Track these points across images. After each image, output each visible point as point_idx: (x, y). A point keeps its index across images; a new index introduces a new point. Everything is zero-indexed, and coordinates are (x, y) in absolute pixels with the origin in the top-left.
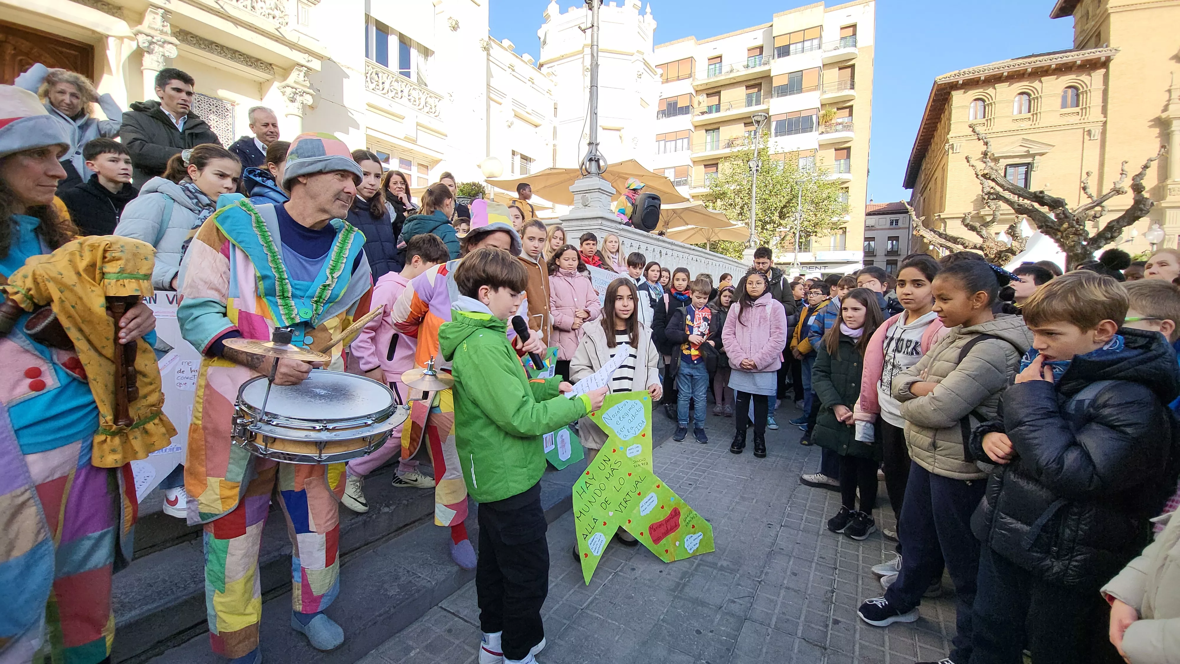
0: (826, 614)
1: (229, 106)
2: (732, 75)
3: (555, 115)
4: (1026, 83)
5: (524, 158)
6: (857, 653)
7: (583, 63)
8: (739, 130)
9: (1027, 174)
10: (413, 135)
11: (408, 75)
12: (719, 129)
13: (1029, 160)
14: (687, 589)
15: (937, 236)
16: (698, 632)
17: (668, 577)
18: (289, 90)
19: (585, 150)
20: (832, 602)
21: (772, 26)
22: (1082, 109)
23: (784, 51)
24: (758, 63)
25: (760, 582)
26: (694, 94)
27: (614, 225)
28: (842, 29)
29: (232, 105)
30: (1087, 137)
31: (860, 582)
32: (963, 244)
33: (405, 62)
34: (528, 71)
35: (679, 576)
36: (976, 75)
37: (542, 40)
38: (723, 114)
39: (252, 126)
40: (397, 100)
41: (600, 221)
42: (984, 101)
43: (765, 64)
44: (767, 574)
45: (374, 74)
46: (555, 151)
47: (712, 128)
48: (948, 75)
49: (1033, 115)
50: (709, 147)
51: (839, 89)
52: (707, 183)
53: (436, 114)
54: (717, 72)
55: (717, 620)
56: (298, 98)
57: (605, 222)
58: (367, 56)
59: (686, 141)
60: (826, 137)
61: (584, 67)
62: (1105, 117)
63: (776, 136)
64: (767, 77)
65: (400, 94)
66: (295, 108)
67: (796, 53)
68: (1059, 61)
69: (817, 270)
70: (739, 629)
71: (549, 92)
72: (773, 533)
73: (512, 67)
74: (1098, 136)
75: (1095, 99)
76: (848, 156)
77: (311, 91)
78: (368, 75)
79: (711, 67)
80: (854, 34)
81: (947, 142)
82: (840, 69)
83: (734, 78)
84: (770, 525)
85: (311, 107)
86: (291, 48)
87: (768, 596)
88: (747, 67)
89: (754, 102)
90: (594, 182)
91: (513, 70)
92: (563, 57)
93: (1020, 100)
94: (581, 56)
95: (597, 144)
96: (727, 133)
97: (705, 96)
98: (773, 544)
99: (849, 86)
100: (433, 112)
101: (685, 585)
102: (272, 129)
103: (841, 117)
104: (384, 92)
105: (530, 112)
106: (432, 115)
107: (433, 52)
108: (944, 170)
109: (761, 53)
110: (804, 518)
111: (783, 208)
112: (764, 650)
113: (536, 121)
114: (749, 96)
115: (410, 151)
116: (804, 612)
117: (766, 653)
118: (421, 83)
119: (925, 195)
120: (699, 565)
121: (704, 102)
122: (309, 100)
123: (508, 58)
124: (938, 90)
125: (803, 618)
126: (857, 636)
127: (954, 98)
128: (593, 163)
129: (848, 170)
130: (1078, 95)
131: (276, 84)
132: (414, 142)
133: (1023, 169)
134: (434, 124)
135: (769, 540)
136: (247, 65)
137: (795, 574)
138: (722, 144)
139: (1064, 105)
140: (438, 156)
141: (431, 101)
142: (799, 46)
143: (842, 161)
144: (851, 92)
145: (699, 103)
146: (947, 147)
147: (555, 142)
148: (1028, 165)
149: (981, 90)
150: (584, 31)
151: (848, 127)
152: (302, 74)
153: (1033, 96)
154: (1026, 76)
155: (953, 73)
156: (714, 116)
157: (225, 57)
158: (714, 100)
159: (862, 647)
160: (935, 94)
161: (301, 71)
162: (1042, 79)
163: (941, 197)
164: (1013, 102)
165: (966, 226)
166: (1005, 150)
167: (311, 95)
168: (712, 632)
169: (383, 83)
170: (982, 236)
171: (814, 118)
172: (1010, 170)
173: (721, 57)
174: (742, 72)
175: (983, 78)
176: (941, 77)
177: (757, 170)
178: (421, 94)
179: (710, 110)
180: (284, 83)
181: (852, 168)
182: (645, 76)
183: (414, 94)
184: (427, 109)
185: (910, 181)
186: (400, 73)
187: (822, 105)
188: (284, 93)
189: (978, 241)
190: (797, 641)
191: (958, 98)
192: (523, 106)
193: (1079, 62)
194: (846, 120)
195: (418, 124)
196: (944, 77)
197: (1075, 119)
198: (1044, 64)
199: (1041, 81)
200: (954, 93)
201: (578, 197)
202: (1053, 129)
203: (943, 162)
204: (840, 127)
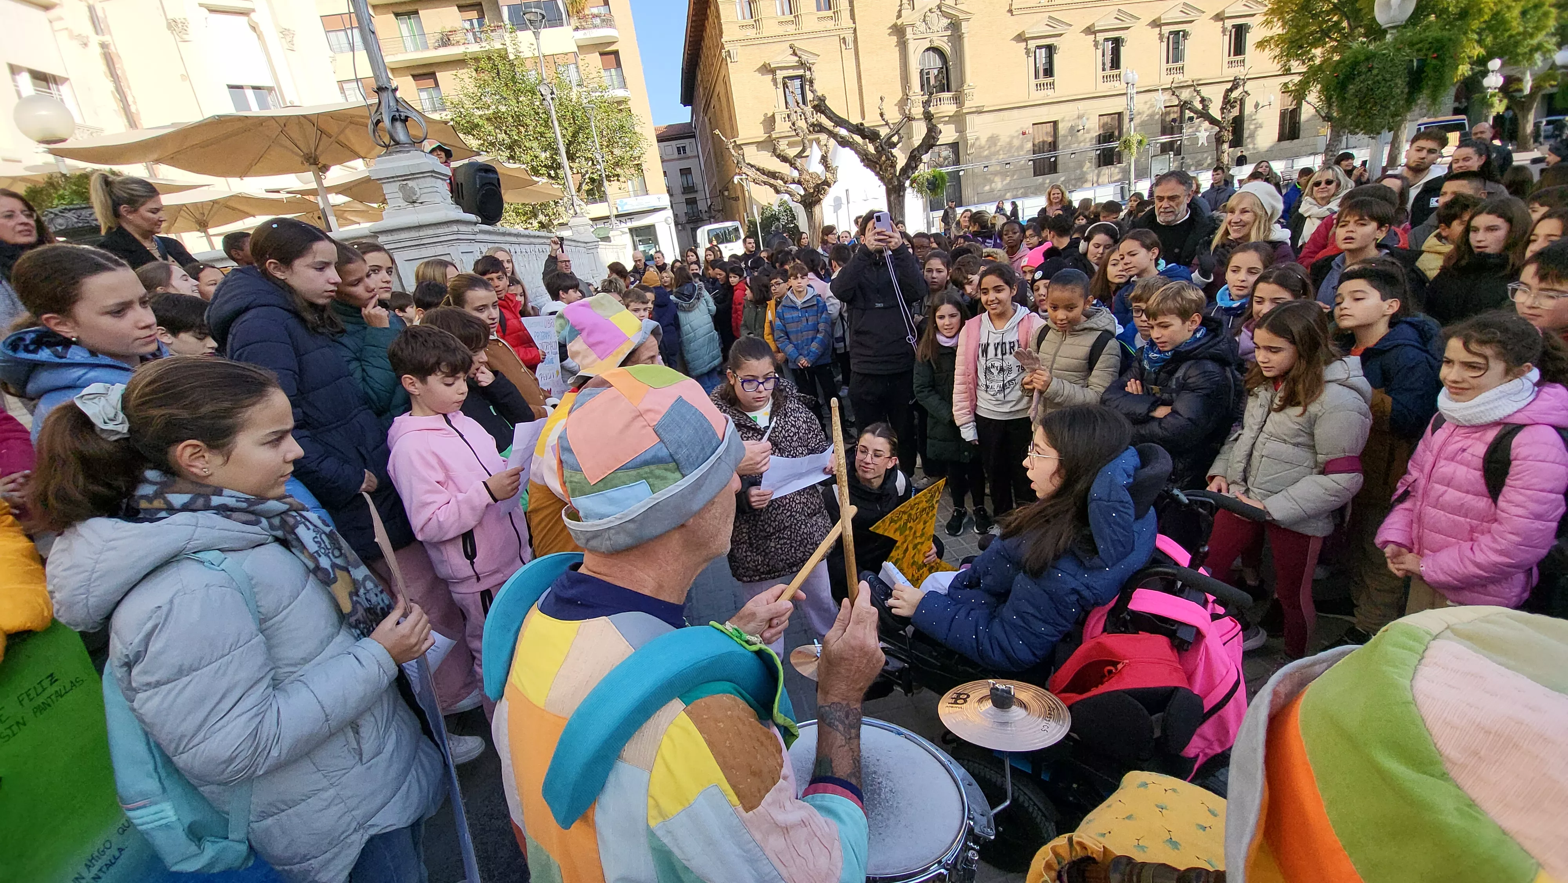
9: (802, 88)
12: (416, 12)
22: (834, 13)
30: (843, 46)
32: (782, 179)
47: (406, 11)
49: (795, 17)
50: (409, 44)
60: (580, 34)
62: (854, 23)
63: (514, 30)
69: (623, 225)
74: (851, 45)
75: (843, 2)
76: (619, 65)
81: (723, 47)
96: (433, 21)
103: (594, 5)
108: (726, 83)
119: (709, 115)
128: (399, 124)
129: (624, 85)
133: (797, 82)
138: (431, 41)
139: (819, 9)
143: (613, 70)
146: (724, 54)
148: (801, 77)
151: (608, 22)
163: (730, 118)
165: (778, 156)
166: (779, 59)
170: (796, 168)
171: (560, 4)
177: (552, 99)
181: (627, 81)
185: (688, 98)
189: (796, 174)
194: (603, 10)
197: (830, 24)
202: (814, 35)
203: (723, 72)
204: (597, 21)
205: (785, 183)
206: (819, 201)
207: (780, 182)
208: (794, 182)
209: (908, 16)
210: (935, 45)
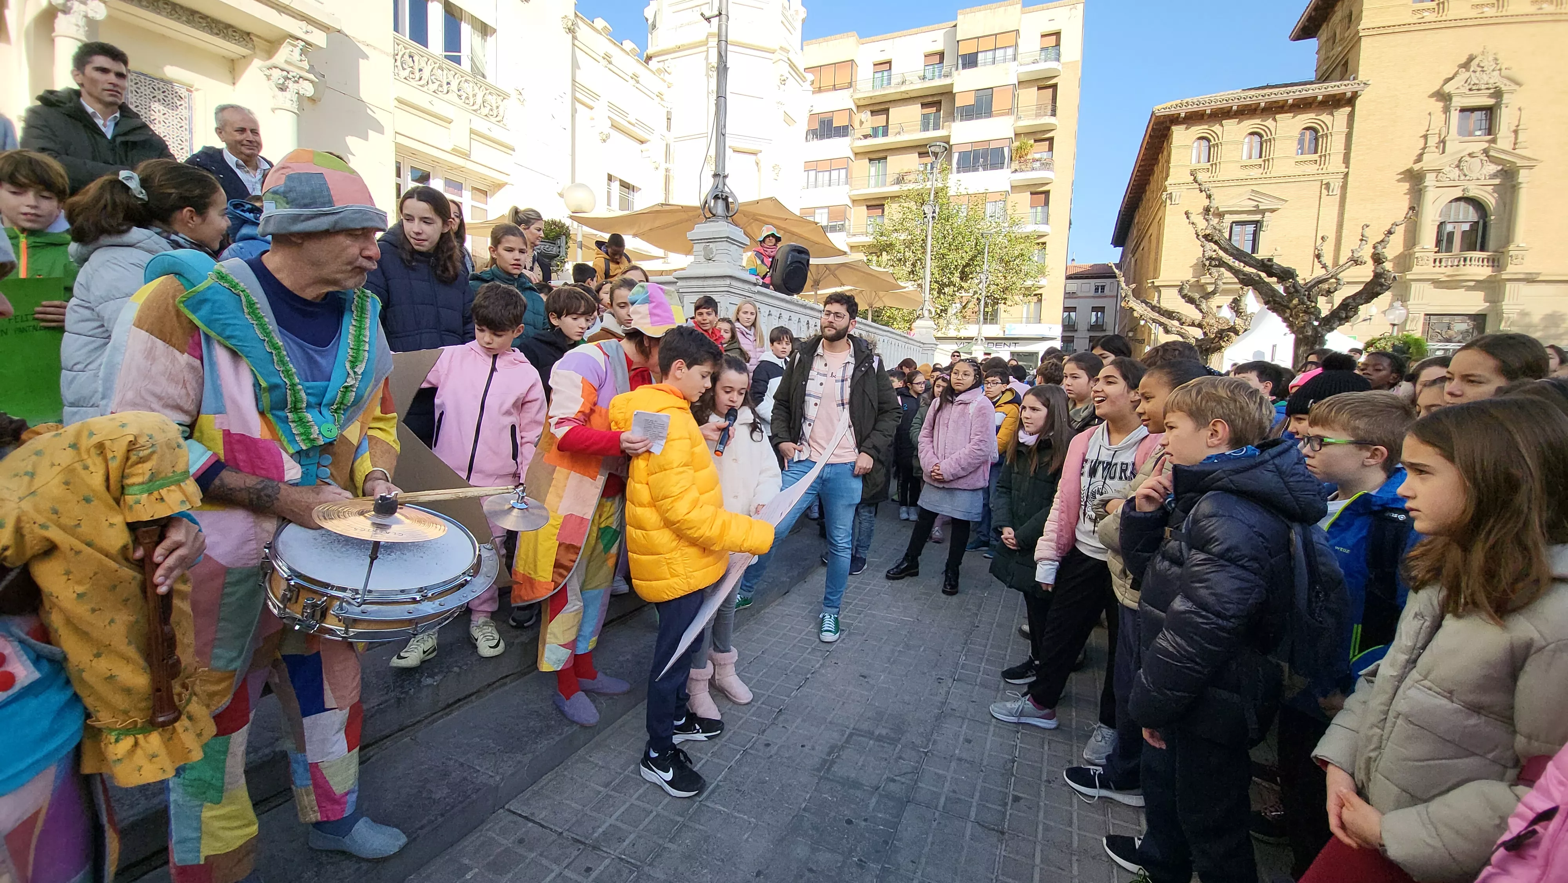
0: (1004, 790)
1: (183, 92)
2: (904, 88)
3: (669, 128)
4: (1258, 121)
5: (624, 185)
6: (1040, 836)
7: (707, 58)
8: (911, 161)
9: (1255, 235)
10: (464, 145)
11: (457, 60)
12: (886, 158)
13: (1257, 217)
14: (835, 768)
15: (1149, 309)
16: (849, 822)
17: (812, 752)
18: (276, 74)
19: (708, 183)
20: (1012, 774)
21: (955, 26)
22: (1320, 157)
23: (970, 61)
24: (937, 74)
25: (926, 753)
26: (855, 110)
27: (747, 287)
28: (1043, 36)
29: (188, 90)
30: (1324, 192)
31: (1046, 747)
32: (1179, 320)
33: (452, 41)
34: (631, 65)
35: (827, 750)
36: (1201, 108)
37: (650, 22)
38: (891, 139)
39: (220, 131)
40: (440, 95)
41: (728, 282)
42: (1209, 140)
43: (946, 76)
44: (935, 742)
45: (406, 57)
46: (667, 179)
47: (878, 157)
48: (1168, 104)
49: (1264, 161)
50: (872, 182)
51: (1038, 115)
52: (870, 230)
53: (498, 119)
54: (885, 82)
55: (871, 806)
56: (290, 84)
57: (734, 283)
58: (396, 29)
59: (843, 172)
60: (1020, 176)
61: (708, 64)
62: (1347, 167)
63: (958, 172)
64: (948, 94)
65: (445, 87)
66: (288, 100)
67: (985, 64)
68: (1297, 95)
69: (1006, 348)
70: (899, 816)
71: (660, 95)
72: (943, 691)
73: (607, 58)
74: (1337, 192)
75: (1336, 144)
76: (1047, 203)
77: (311, 76)
78: (398, 58)
79: (877, 75)
80: (1058, 44)
81: (1165, 190)
82: (1039, 89)
83: (906, 92)
84: (940, 680)
85: (312, 99)
86: (279, 11)
87: (937, 771)
88: (924, 78)
89: (931, 125)
90: (721, 228)
91: (610, 63)
92: (679, 49)
93: (1250, 142)
94: (705, 48)
95: (725, 177)
96: (896, 164)
97: (869, 113)
98: (944, 703)
99: (1049, 112)
100: (494, 115)
101: (833, 762)
102: (251, 137)
103: (1038, 151)
104: (423, 82)
105: (634, 121)
106: (494, 120)
107: (495, 31)
108: (1160, 225)
109: (941, 61)
110: (982, 669)
111: (964, 267)
112: (930, 840)
113: (643, 135)
114: (925, 117)
115: (460, 169)
116: (979, 787)
117: (933, 843)
118: (478, 73)
119: (1136, 256)
120: (851, 735)
121: (867, 121)
122: (308, 89)
123: (603, 44)
124: (1156, 124)
125: (977, 795)
126: (1041, 814)
127: (1174, 135)
128: (720, 202)
129: (1046, 221)
130: (1316, 139)
131: (257, 63)
132: (466, 156)
133: (1251, 228)
134: (497, 133)
135: (940, 698)
136: (212, 33)
137: (969, 741)
138: (890, 179)
139: (1300, 151)
140: (502, 178)
141: (492, 99)
142: (990, 55)
143: (1039, 209)
144: (1052, 120)
145: (861, 123)
146: (1164, 196)
147: (668, 166)
148: (1256, 223)
149: (1206, 127)
150: (708, 20)
151: (1047, 165)
152: (297, 51)
153: (1265, 137)
154: (1259, 112)
155: (1174, 103)
156: (880, 141)
157: (178, 19)
158: (881, 120)
159: (1047, 829)
160: (1153, 128)
161: (296, 46)
162: (1277, 116)
163: (1156, 260)
164: (1242, 143)
165: (1184, 297)
166: (1231, 203)
167: (312, 82)
168: (866, 820)
169: (420, 70)
170: (1202, 312)
171: (1006, 150)
172: (1236, 229)
173: (889, 62)
174: (916, 86)
175: (1208, 112)
176: (1159, 107)
177: (933, 217)
178: (476, 89)
179: (875, 133)
180: (269, 63)
181: (1051, 218)
182: (791, 82)
183: (468, 88)
184: (485, 111)
185: (1120, 239)
186: (446, 57)
187: (1016, 135)
188: (269, 77)
189: (1197, 316)
190: (969, 825)
191: (1180, 136)
192: (624, 114)
193: (1320, 98)
194: (1045, 155)
195: (472, 131)
196: (1164, 107)
197: (1312, 169)
198: (1279, 98)
199: (1275, 120)
200: (1174, 128)
201: (698, 247)
202: (1286, 179)
203: (1160, 214)
204: (1038, 164)
205: (1182, 324)
206: (1219, 349)
207: (1176, 323)
208: (1193, 324)
209: (1431, 160)
210: (1471, 194)
